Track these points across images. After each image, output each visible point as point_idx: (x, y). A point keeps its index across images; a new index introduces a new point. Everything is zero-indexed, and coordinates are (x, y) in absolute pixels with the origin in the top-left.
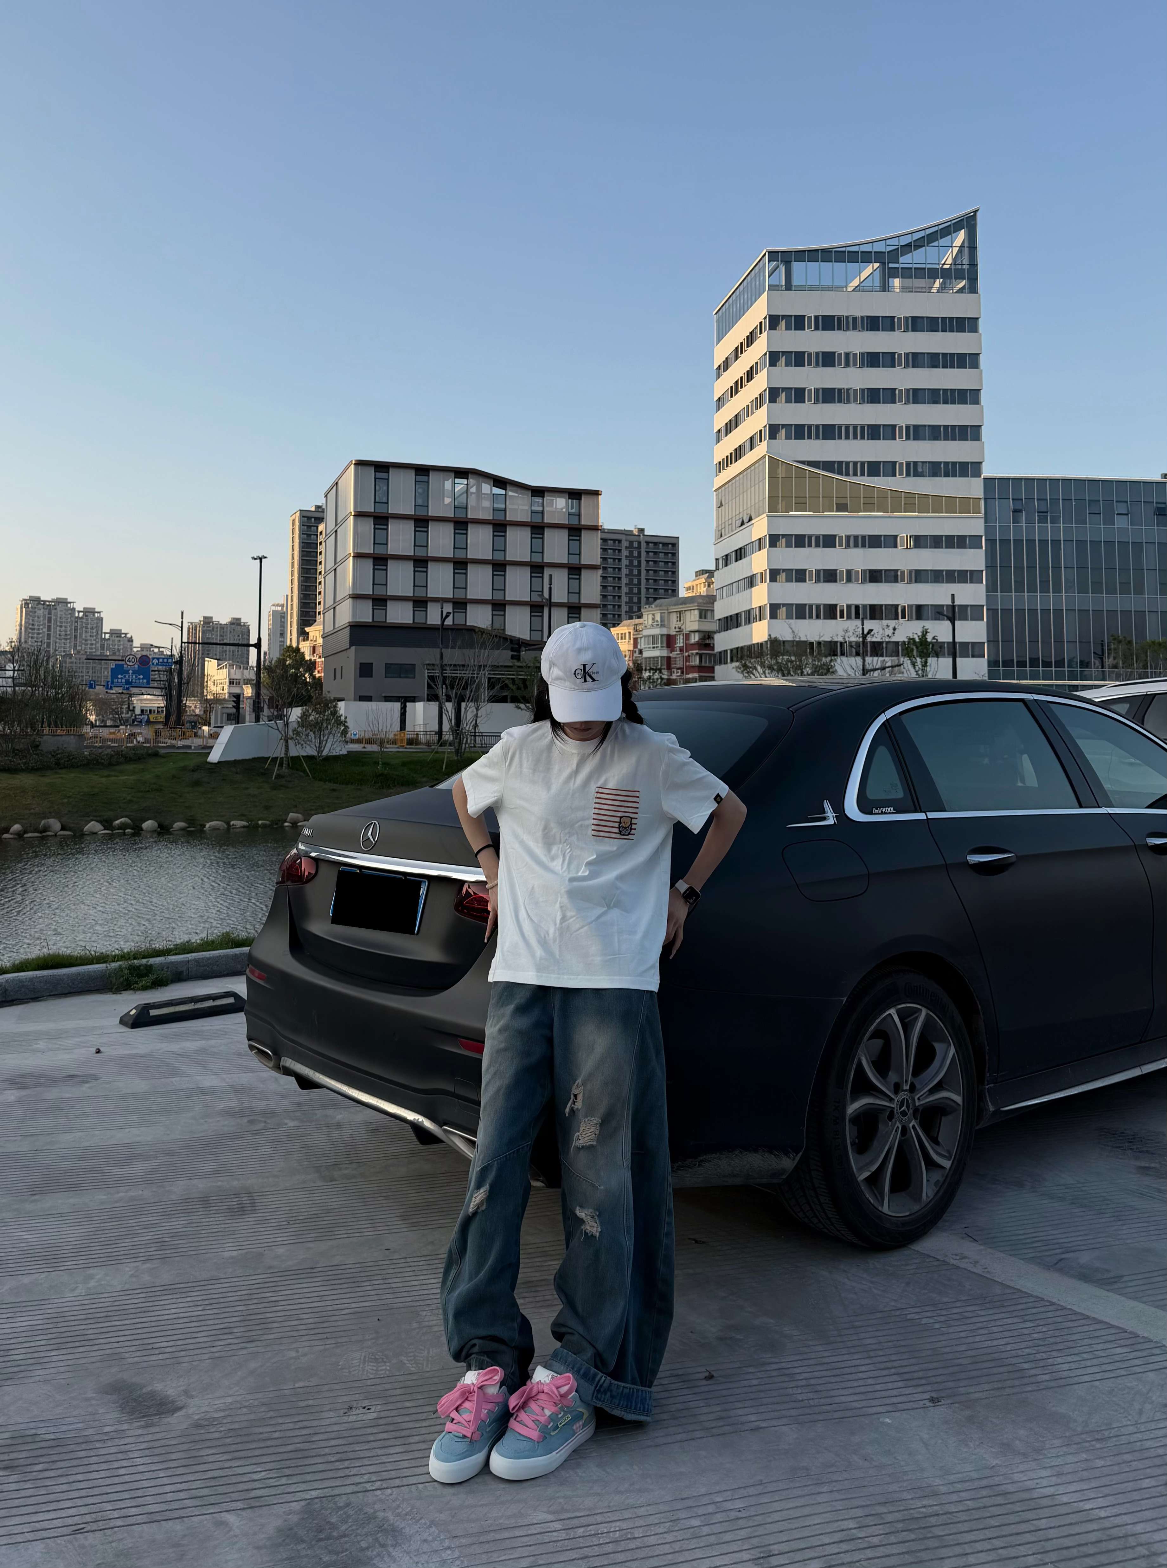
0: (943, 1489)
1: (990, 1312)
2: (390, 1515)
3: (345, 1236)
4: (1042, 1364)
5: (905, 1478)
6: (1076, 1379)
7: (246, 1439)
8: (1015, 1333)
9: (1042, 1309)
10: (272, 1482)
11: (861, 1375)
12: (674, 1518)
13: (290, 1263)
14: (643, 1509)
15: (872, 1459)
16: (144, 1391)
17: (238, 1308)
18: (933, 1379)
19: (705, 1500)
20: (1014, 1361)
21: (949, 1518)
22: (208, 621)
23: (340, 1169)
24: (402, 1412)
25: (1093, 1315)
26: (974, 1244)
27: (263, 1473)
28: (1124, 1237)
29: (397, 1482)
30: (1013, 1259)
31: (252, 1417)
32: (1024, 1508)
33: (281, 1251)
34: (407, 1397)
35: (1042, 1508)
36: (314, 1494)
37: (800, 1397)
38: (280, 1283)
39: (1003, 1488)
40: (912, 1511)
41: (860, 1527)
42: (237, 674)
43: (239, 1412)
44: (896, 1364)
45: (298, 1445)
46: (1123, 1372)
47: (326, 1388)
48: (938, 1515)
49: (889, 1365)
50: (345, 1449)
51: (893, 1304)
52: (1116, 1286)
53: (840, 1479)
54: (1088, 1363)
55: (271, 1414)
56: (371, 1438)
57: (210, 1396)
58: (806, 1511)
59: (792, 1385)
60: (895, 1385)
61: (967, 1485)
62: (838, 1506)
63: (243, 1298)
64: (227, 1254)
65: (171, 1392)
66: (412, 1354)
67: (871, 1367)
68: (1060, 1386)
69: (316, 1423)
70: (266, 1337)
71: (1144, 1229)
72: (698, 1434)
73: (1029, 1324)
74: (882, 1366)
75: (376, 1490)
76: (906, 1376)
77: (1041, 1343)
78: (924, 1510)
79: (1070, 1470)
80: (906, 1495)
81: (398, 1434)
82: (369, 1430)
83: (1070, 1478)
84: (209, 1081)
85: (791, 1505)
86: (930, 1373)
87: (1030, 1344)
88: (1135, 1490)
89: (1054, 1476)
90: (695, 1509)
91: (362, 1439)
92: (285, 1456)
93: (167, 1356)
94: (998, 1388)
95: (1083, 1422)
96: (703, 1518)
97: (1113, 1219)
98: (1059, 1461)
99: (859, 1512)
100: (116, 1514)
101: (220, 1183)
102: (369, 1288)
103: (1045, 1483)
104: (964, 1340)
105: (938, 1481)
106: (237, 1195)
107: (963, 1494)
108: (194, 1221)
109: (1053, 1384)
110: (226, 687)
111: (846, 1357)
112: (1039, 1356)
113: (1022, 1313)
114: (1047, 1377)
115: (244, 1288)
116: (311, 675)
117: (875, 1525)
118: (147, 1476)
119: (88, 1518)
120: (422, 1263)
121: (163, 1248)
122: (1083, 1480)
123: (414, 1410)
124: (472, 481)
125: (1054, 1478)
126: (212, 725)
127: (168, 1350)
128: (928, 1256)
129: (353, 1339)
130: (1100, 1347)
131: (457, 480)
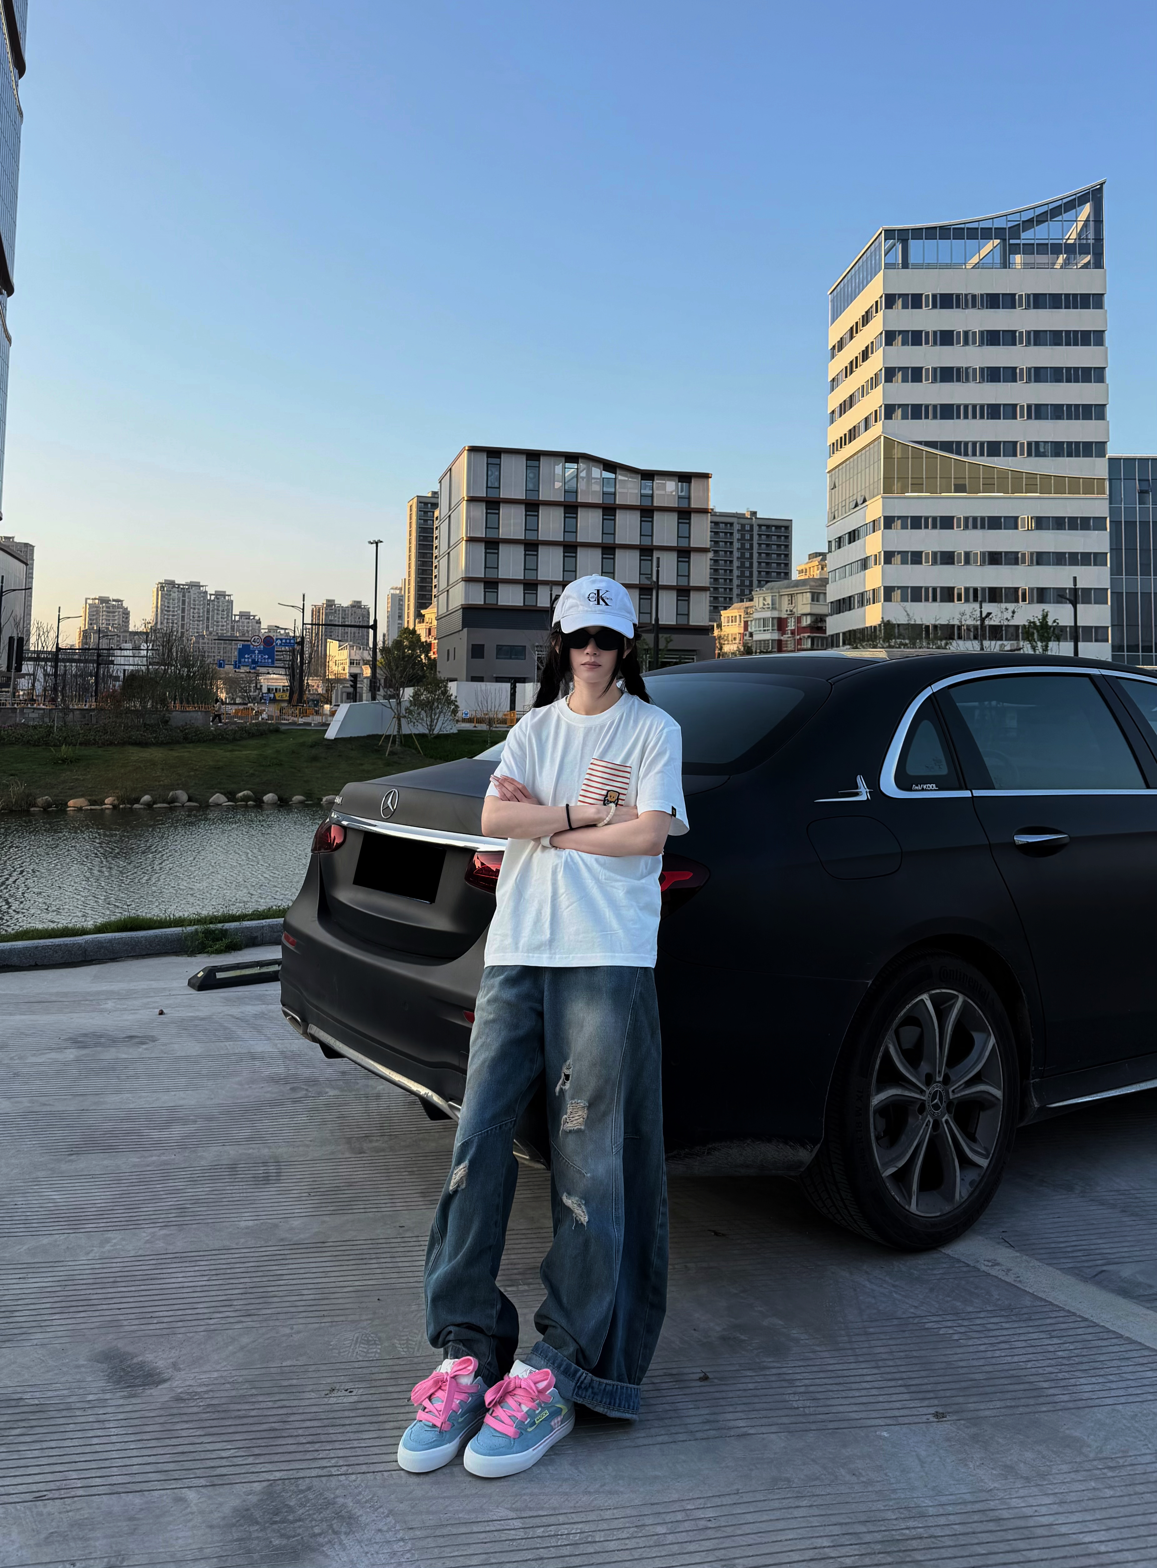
0: (931, 1511)
1: (1016, 1325)
2: (350, 1503)
3: (362, 1211)
4: (1062, 1383)
5: (893, 1496)
6: (1097, 1401)
7: (222, 1415)
8: (1039, 1349)
9: (1072, 1325)
10: (239, 1461)
11: (865, 1385)
12: (640, 1523)
13: (302, 1236)
14: (609, 1512)
15: (860, 1473)
16: (135, 1361)
17: (242, 1280)
18: (942, 1394)
19: (676, 1507)
20: (1032, 1379)
21: (933, 1543)
22: (330, 603)
23: (371, 1142)
24: (384, 1396)
25: (1127, 1335)
26: (1011, 1251)
27: (232, 1451)
29: (364, 1468)
30: (1051, 1269)
31: (233, 1393)
32: (1016, 1537)
33: (296, 1223)
34: (390, 1382)
35: (1037, 1538)
36: (278, 1475)
37: (795, 1405)
38: (288, 1257)
39: (997, 1513)
40: (894, 1533)
41: (834, 1546)
42: (357, 655)
43: (223, 1387)
44: (904, 1375)
45: (273, 1425)
46: (1149, 1398)
47: (313, 1368)
48: (921, 1538)
49: (897, 1376)
50: (319, 1431)
51: (912, 1310)
53: (823, 1493)
54: (1114, 1386)
55: (256, 1391)
56: (347, 1422)
57: (196, 1370)
58: (780, 1525)
59: (790, 1391)
60: (900, 1397)
61: (958, 1509)
62: (815, 1522)
63: (248, 1270)
64: (243, 1224)
65: (160, 1364)
66: (407, 1336)
67: (878, 1377)
68: (1079, 1408)
69: (296, 1403)
70: (264, 1312)
72: (681, 1437)
73: (1056, 1341)
74: (889, 1376)
75: (341, 1475)
76: (913, 1389)
77: (1065, 1362)
78: (907, 1532)
79: (1074, 1499)
80: (890, 1515)
81: (375, 1419)
82: (347, 1414)
83: (1071, 1507)
85: (765, 1518)
86: (940, 1387)
87: (1053, 1362)
89: (1055, 1504)
90: (664, 1515)
91: (338, 1422)
92: (258, 1435)
93: (164, 1325)
94: (1011, 1407)
95: (1097, 1447)
96: (670, 1525)
98: (1063, 1488)
99: (836, 1530)
100: (79, 1484)
101: (250, 1151)
102: (379, 1266)
103: (1044, 1510)
104: (981, 1355)
105: (928, 1502)
106: (264, 1163)
107: (951, 1517)
108: (217, 1188)
109: (1071, 1405)
110: (347, 667)
111: (852, 1366)
112: (1060, 1376)
113: (1050, 1328)
114: (1066, 1398)
115: (253, 1259)
116: (426, 656)
117: (851, 1545)
118: (118, 1446)
119: (52, 1486)
121: (183, 1214)
122: (1086, 1510)
123: (395, 1396)
124: (582, 465)
125: (1056, 1506)
126: (333, 703)
127: (166, 1319)
128: (959, 1261)
129: (350, 1318)
130: (1130, 1369)
131: (567, 465)
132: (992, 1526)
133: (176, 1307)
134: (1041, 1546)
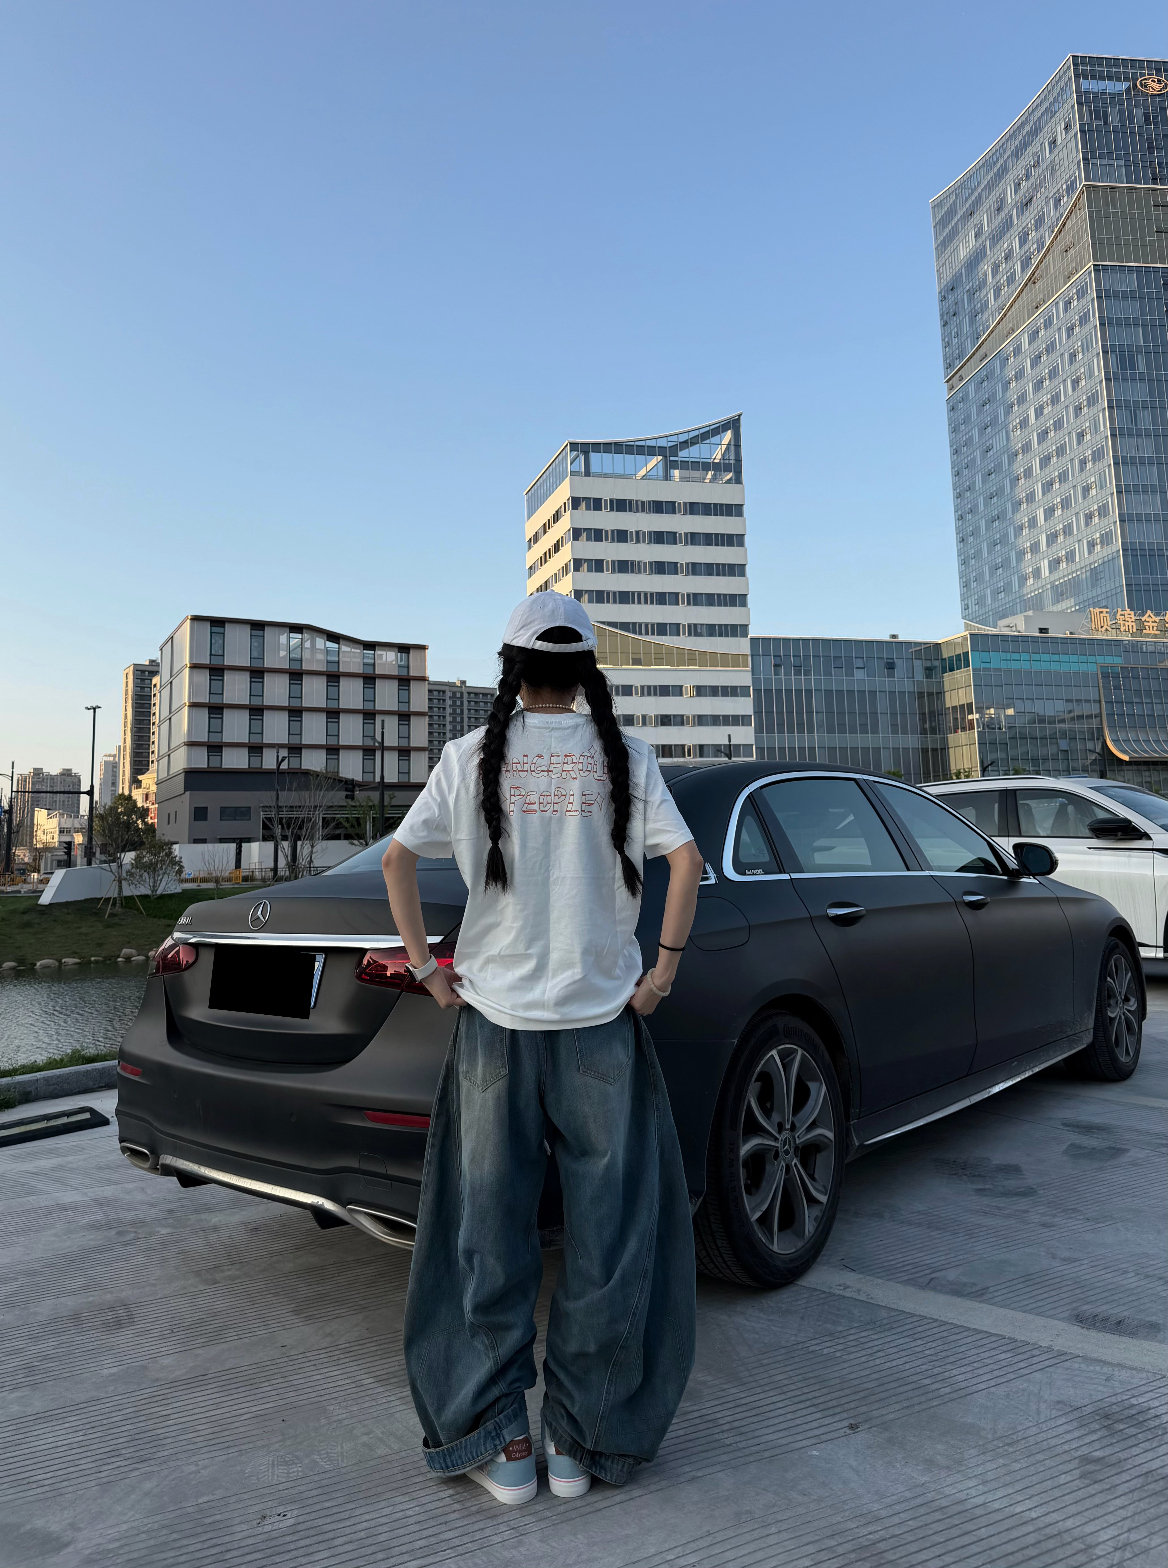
0: (883, 1513)
1: (883, 1335)
3: (236, 1338)
4: (940, 1377)
5: (846, 1507)
6: (974, 1387)
8: (909, 1352)
9: (927, 1327)
13: (178, 1373)
15: (810, 1493)
16: (22, 1530)
17: (124, 1428)
18: (847, 1406)
20: (915, 1378)
21: (896, 1542)
22: (38, 772)
23: (223, 1271)
24: (322, 1513)
25: (973, 1327)
26: (853, 1274)
28: (981, 1252)
30: (891, 1283)
31: (152, 1542)
33: (166, 1361)
34: (325, 1497)
35: (980, 1517)
37: (727, 1442)
38: (169, 1396)
39: (937, 1503)
40: (860, 1540)
41: (815, 1564)
42: (68, 823)
43: (137, 1539)
44: (810, 1396)
46: (1012, 1376)
47: (234, 1499)
48: (885, 1540)
49: (805, 1397)
50: (264, 1563)
51: (793, 1338)
52: (985, 1297)
53: (784, 1518)
55: (175, 1536)
56: (291, 1547)
57: (101, 1526)
59: (716, 1430)
60: (817, 1416)
61: (904, 1506)
62: (790, 1545)
63: (129, 1416)
64: (106, 1372)
65: (54, 1528)
66: (324, 1452)
67: (789, 1402)
68: (961, 1397)
69: (227, 1539)
70: (160, 1454)
71: (995, 1243)
73: (919, 1342)
74: (797, 1400)
76: (825, 1406)
77: (934, 1358)
78: (871, 1536)
79: (992, 1478)
80: (850, 1525)
81: (321, 1538)
82: (287, 1539)
83: (994, 1485)
84: (69, 1197)
86: (843, 1401)
88: (1055, 1488)
89: (979, 1485)
91: (281, 1549)
93: (47, 1488)
94: (908, 1407)
95: (992, 1429)
97: (967, 1237)
98: (980, 1470)
99: (811, 1549)
101: (91, 1299)
102: (269, 1388)
103: (973, 1492)
104: (866, 1365)
105: (877, 1506)
106: (111, 1308)
107: (903, 1515)
108: (66, 1341)
109: (955, 1395)
110: (56, 836)
112: (936, 1371)
113: (911, 1332)
114: (948, 1390)
115: (129, 1405)
116: (143, 821)
117: (829, 1559)
120: (322, 1356)
121: (32, 1373)
122: (1006, 1485)
123: (335, 1510)
124: (306, 636)
125: (981, 1487)
126: (42, 871)
127: (47, 1482)
128: (815, 1290)
129: (259, 1444)
130: (987, 1354)
131: (292, 635)
132: (938, 1516)
133: (55, 1468)
134: (985, 1524)
